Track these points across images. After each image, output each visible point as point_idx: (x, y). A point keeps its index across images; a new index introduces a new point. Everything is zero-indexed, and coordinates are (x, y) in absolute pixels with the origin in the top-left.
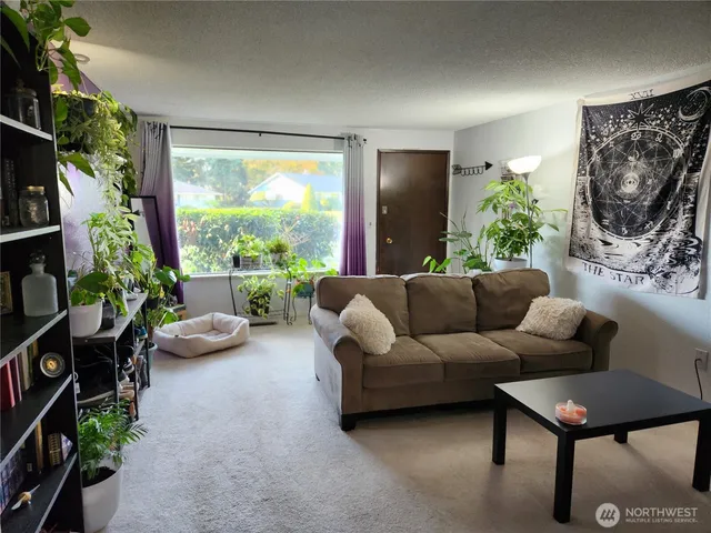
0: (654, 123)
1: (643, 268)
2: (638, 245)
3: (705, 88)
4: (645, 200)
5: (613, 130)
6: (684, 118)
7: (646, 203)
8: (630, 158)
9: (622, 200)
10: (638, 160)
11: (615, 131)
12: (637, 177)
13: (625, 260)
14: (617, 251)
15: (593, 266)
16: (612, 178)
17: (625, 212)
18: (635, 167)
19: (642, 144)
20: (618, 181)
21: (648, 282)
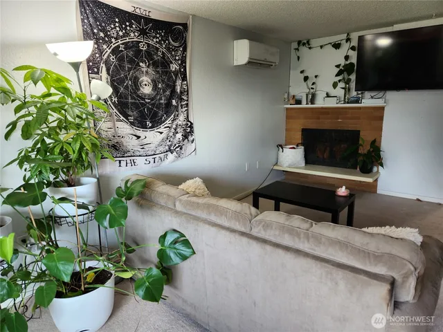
0: (155, 40)
1: (167, 148)
2: (161, 133)
3: (181, 27)
4: (161, 99)
5: (121, 33)
6: (173, 43)
7: (162, 101)
8: (141, 64)
9: (144, 99)
10: (148, 67)
11: (124, 36)
12: (150, 81)
13: (152, 146)
14: (145, 141)
15: (128, 159)
16: (131, 80)
17: (148, 108)
18: (147, 72)
19: (149, 55)
20: (136, 83)
21: (171, 156)
